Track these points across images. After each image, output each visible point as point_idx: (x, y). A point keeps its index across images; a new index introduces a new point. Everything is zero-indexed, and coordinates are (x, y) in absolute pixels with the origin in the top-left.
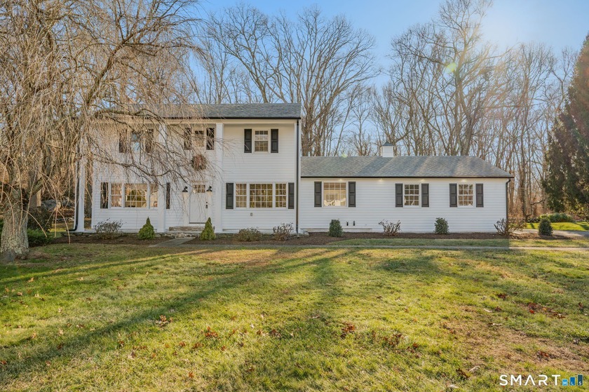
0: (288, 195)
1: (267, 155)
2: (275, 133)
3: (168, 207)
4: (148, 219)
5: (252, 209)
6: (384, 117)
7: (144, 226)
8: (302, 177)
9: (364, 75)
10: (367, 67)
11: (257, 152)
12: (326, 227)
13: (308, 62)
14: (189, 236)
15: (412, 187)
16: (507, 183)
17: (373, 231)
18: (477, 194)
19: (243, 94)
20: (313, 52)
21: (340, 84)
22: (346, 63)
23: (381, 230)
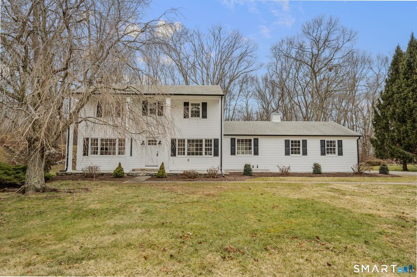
0: (214, 147)
1: (199, 120)
2: (205, 105)
3: (131, 156)
4: (120, 163)
5: (189, 156)
6: (262, 96)
7: (117, 169)
8: (224, 135)
9: (251, 68)
10: (252, 63)
11: (192, 118)
12: (241, 169)
13: (214, 59)
14: (147, 175)
15: (296, 142)
16: (358, 140)
17: (271, 171)
18: (339, 147)
19: (170, 80)
20: (217, 53)
21: (235, 74)
22: (239, 60)
23: (278, 171)
